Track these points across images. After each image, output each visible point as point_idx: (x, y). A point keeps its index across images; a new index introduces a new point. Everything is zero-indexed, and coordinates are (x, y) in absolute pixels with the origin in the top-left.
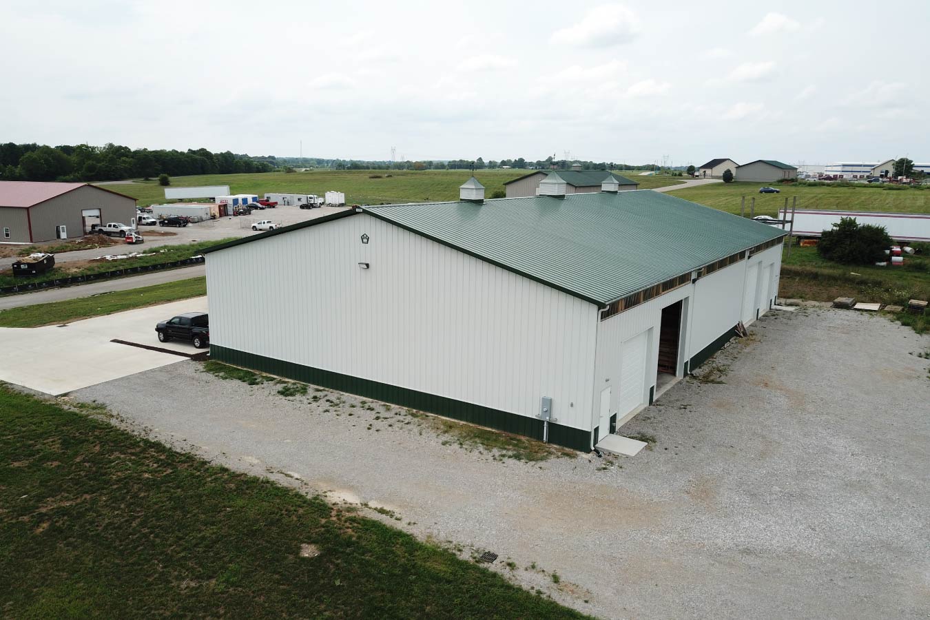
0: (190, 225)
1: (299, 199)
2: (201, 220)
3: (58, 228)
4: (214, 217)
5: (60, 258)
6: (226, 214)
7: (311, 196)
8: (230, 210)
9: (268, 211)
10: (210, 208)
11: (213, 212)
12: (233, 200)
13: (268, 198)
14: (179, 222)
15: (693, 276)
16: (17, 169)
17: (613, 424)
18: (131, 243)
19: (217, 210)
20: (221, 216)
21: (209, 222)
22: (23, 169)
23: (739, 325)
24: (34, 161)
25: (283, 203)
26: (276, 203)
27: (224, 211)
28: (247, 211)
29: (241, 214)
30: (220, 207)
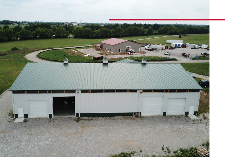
0: (155, 51)
1: (193, 46)
2: (159, 50)
4: (163, 49)
9: (183, 48)
10: (162, 47)
12: (175, 45)
13: (187, 45)
14: (152, 50)
15: (77, 92)
16: (157, 32)
17: (26, 116)
18: (129, 55)
19: (165, 47)
20: (166, 49)
21: (161, 50)
22: (158, 32)
23: (135, 113)
24: (161, 30)
25: (190, 46)
26: (186, 47)
27: (167, 48)
28: (174, 48)
29: (171, 49)
30: (166, 47)
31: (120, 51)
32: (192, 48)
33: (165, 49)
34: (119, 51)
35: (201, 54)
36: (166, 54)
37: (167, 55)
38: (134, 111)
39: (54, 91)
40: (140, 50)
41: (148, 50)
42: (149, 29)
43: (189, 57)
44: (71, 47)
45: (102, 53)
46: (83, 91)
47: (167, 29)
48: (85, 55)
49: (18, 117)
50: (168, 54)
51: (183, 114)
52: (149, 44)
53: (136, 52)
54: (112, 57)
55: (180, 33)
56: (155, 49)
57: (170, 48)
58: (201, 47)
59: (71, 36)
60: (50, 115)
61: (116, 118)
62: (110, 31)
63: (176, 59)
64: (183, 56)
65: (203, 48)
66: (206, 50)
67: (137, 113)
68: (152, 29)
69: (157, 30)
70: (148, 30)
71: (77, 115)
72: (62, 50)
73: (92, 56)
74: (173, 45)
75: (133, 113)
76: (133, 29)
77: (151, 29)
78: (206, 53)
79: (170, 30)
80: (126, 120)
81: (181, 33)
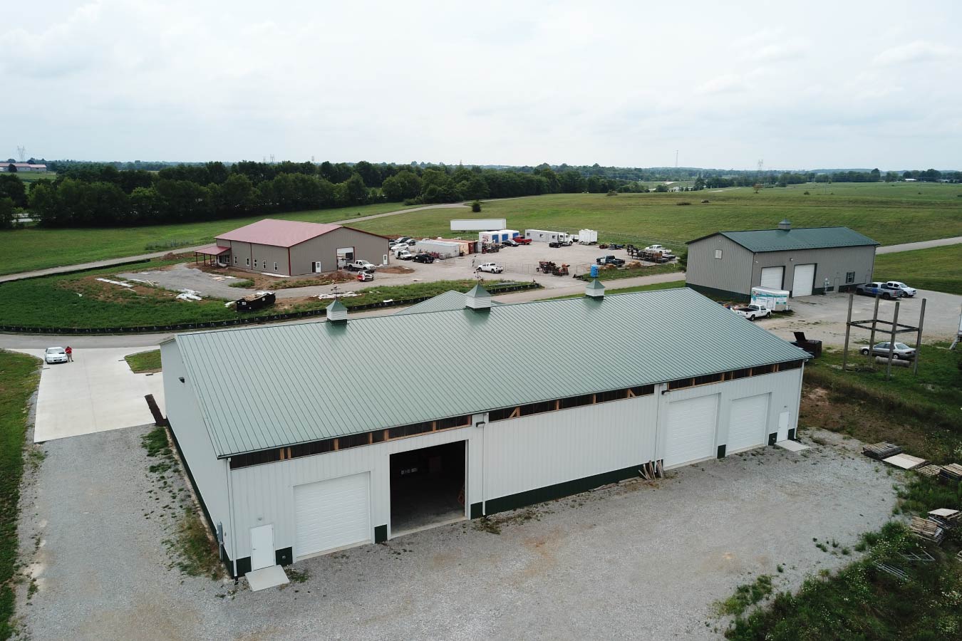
0: (437, 261)
1: (553, 237)
2: (449, 257)
3: (314, 264)
4: (461, 254)
5: (280, 294)
6: (476, 252)
7: (562, 234)
8: (480, 247)
9: (521, 247)
10: (460, 246)
11: (462, 249)
12: (493, 236)
13: (528, 234)
14: (426, 258)
15: (475, 420)
16: (379, 192)
17: (284, 557)
18: (362, 281)
19: (467, 247)
20: (470, 253)
21: (456, 259)
22: (384, 191)
23: (647, 465)
24: (393, 184)
25: (541, 239)
26: (530, 240)
27: (473, 249)
28: (495, 249)
29: (489, 251)
30: (469, 244)
31: (318, 270)
32: (552, 245)
33: (467, 253)
34: (314, 270)
35: (598, 260)
36: (490, 268)
37: (492, 271)
38: (643, 462)
39: (397, 432)
40: (385, 262)
41: (409, 259)
42: (353, 182)
43: (567, 274)
44: (63, 265)
45: (244, 280)
46: (498, 415)
47: (414, 183)
48: (180, 296)
49: (250, 571)
50: (493, 267)
51: (764, 441)
52: (400, 239)
53: (379, 270)
54: (306, 296)
55: (461, 196)
56: (437, 256)
57: (485, 250)
58: (575, 241)
59: (25, 218)
60: (380, 533)
61: (599, 491)
62: (201, 194)
63: (538, 285)
64: (547, 273)
65: (583, 243)
66: (596, 248)
67: (653, 463)
68: (362, 181)
69: (379, 185)
70: (349, 187)
71: (476, 508)
72: (43, 283)
73: (214, 295)
74: (485, 237)
75: (642, 465)
76: (294, 181)
77: (357, 182)
78: (613, 257)
79: (428, 185)
80: (635, 493)
81: (463, 195)
